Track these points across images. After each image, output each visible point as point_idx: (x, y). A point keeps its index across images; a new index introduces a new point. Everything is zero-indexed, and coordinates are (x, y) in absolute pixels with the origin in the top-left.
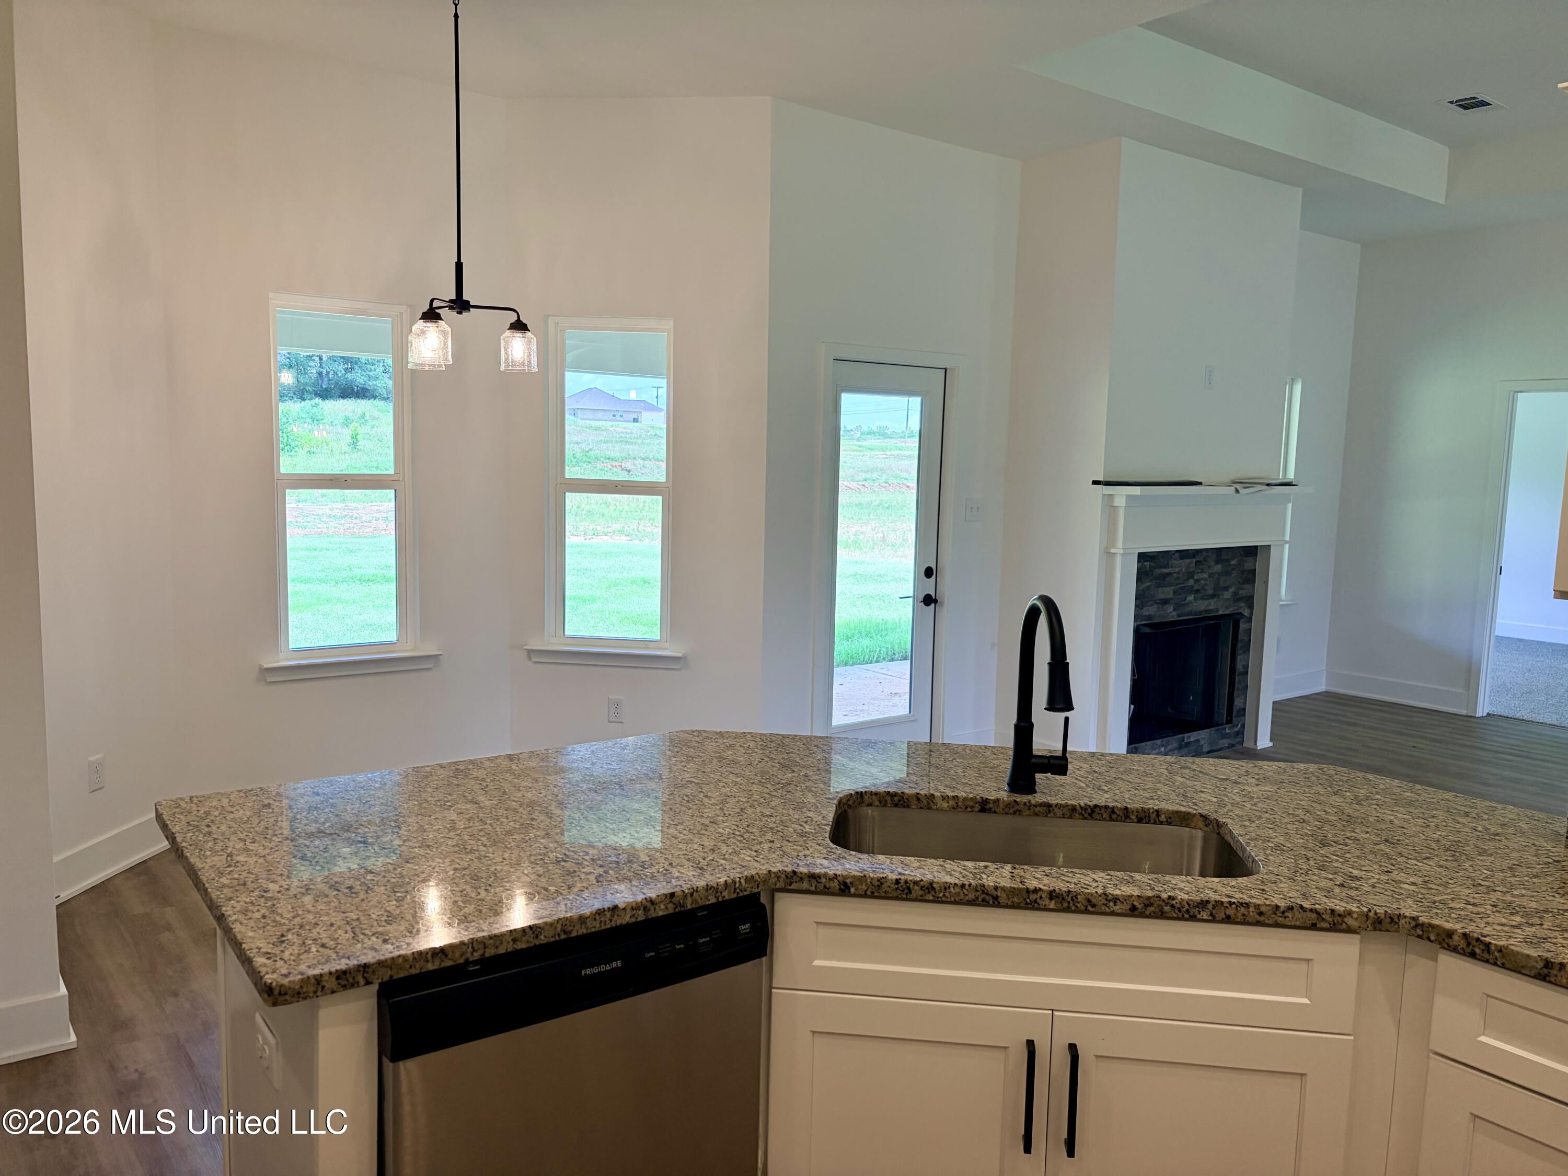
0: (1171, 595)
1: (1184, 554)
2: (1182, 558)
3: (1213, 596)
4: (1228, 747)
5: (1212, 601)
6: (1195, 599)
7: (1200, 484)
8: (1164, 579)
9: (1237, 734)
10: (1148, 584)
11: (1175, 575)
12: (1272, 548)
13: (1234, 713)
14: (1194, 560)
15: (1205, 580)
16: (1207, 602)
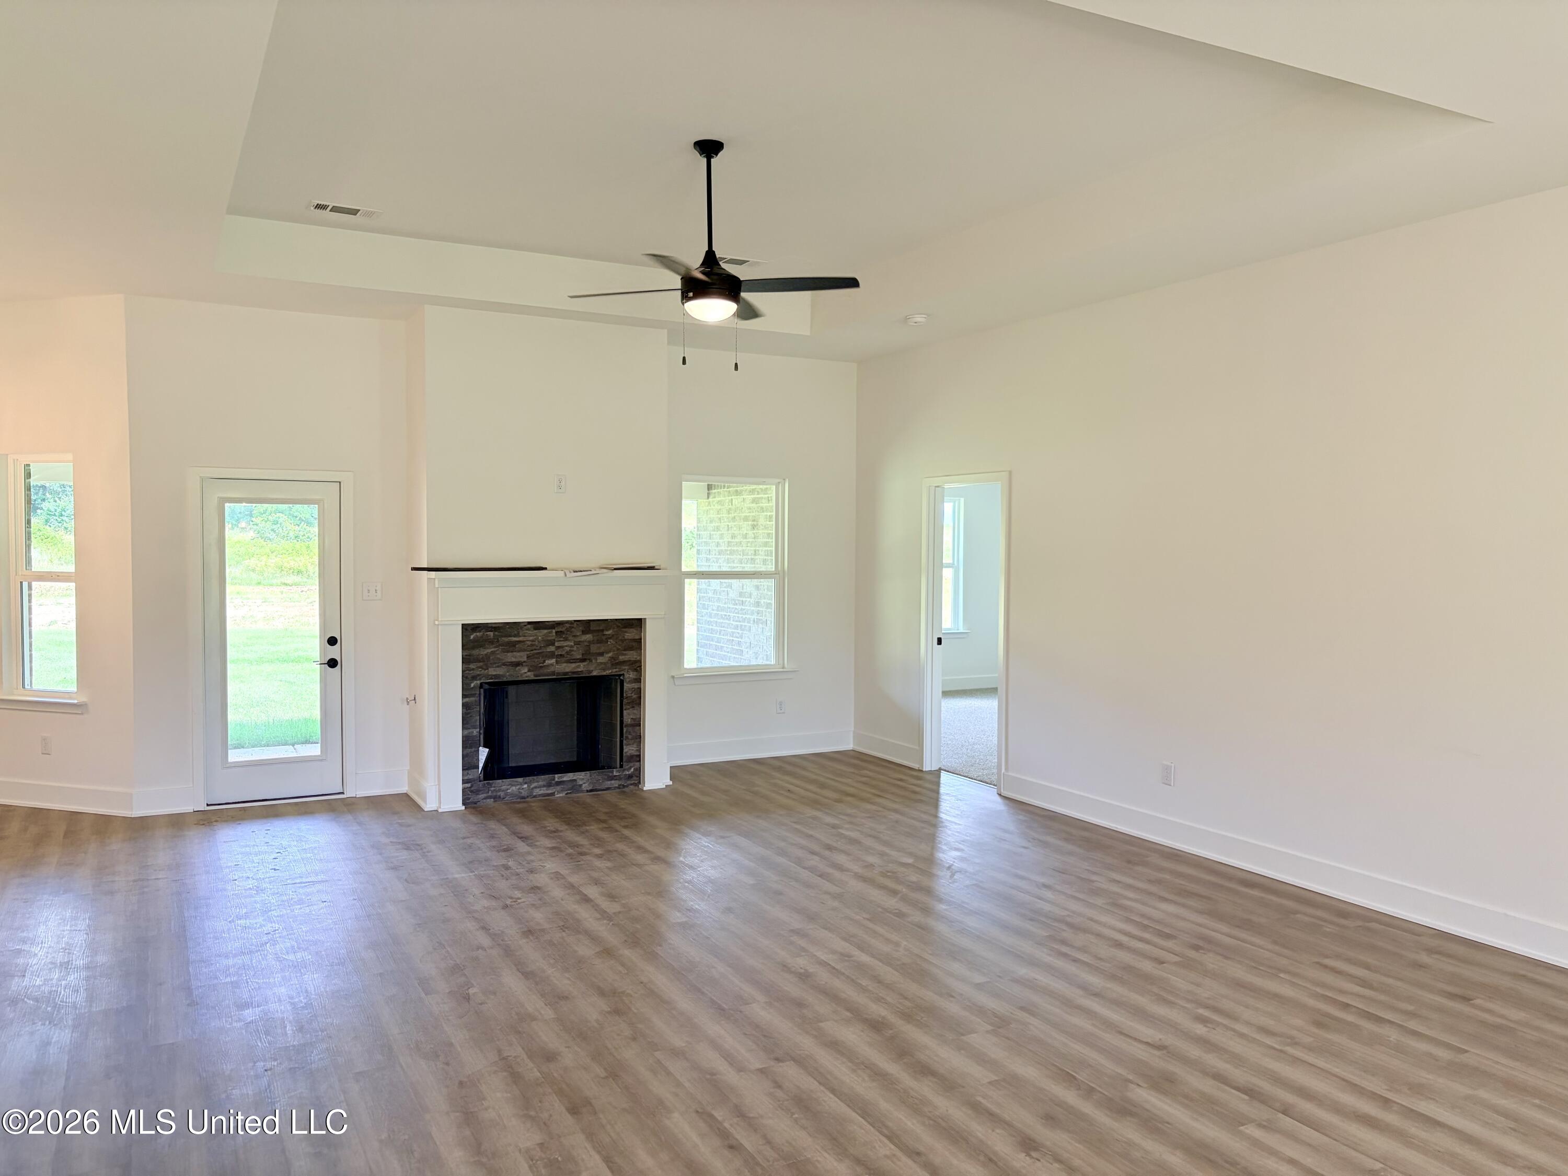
0: (525, 659)
1: (538, 625)
2: (535, 629)
3: (583, 660)
4: (619, 788)
5: (582, 665)
6: (557, 662)
7: (545, 569)
8: (514, 646)
9: (630, 777)
10: (493, 650)
11: (529, 643)
12: (647, 620)
13: (624, 759)
14: (554, 631)
15: (571, 646)
16: (573, 665)
